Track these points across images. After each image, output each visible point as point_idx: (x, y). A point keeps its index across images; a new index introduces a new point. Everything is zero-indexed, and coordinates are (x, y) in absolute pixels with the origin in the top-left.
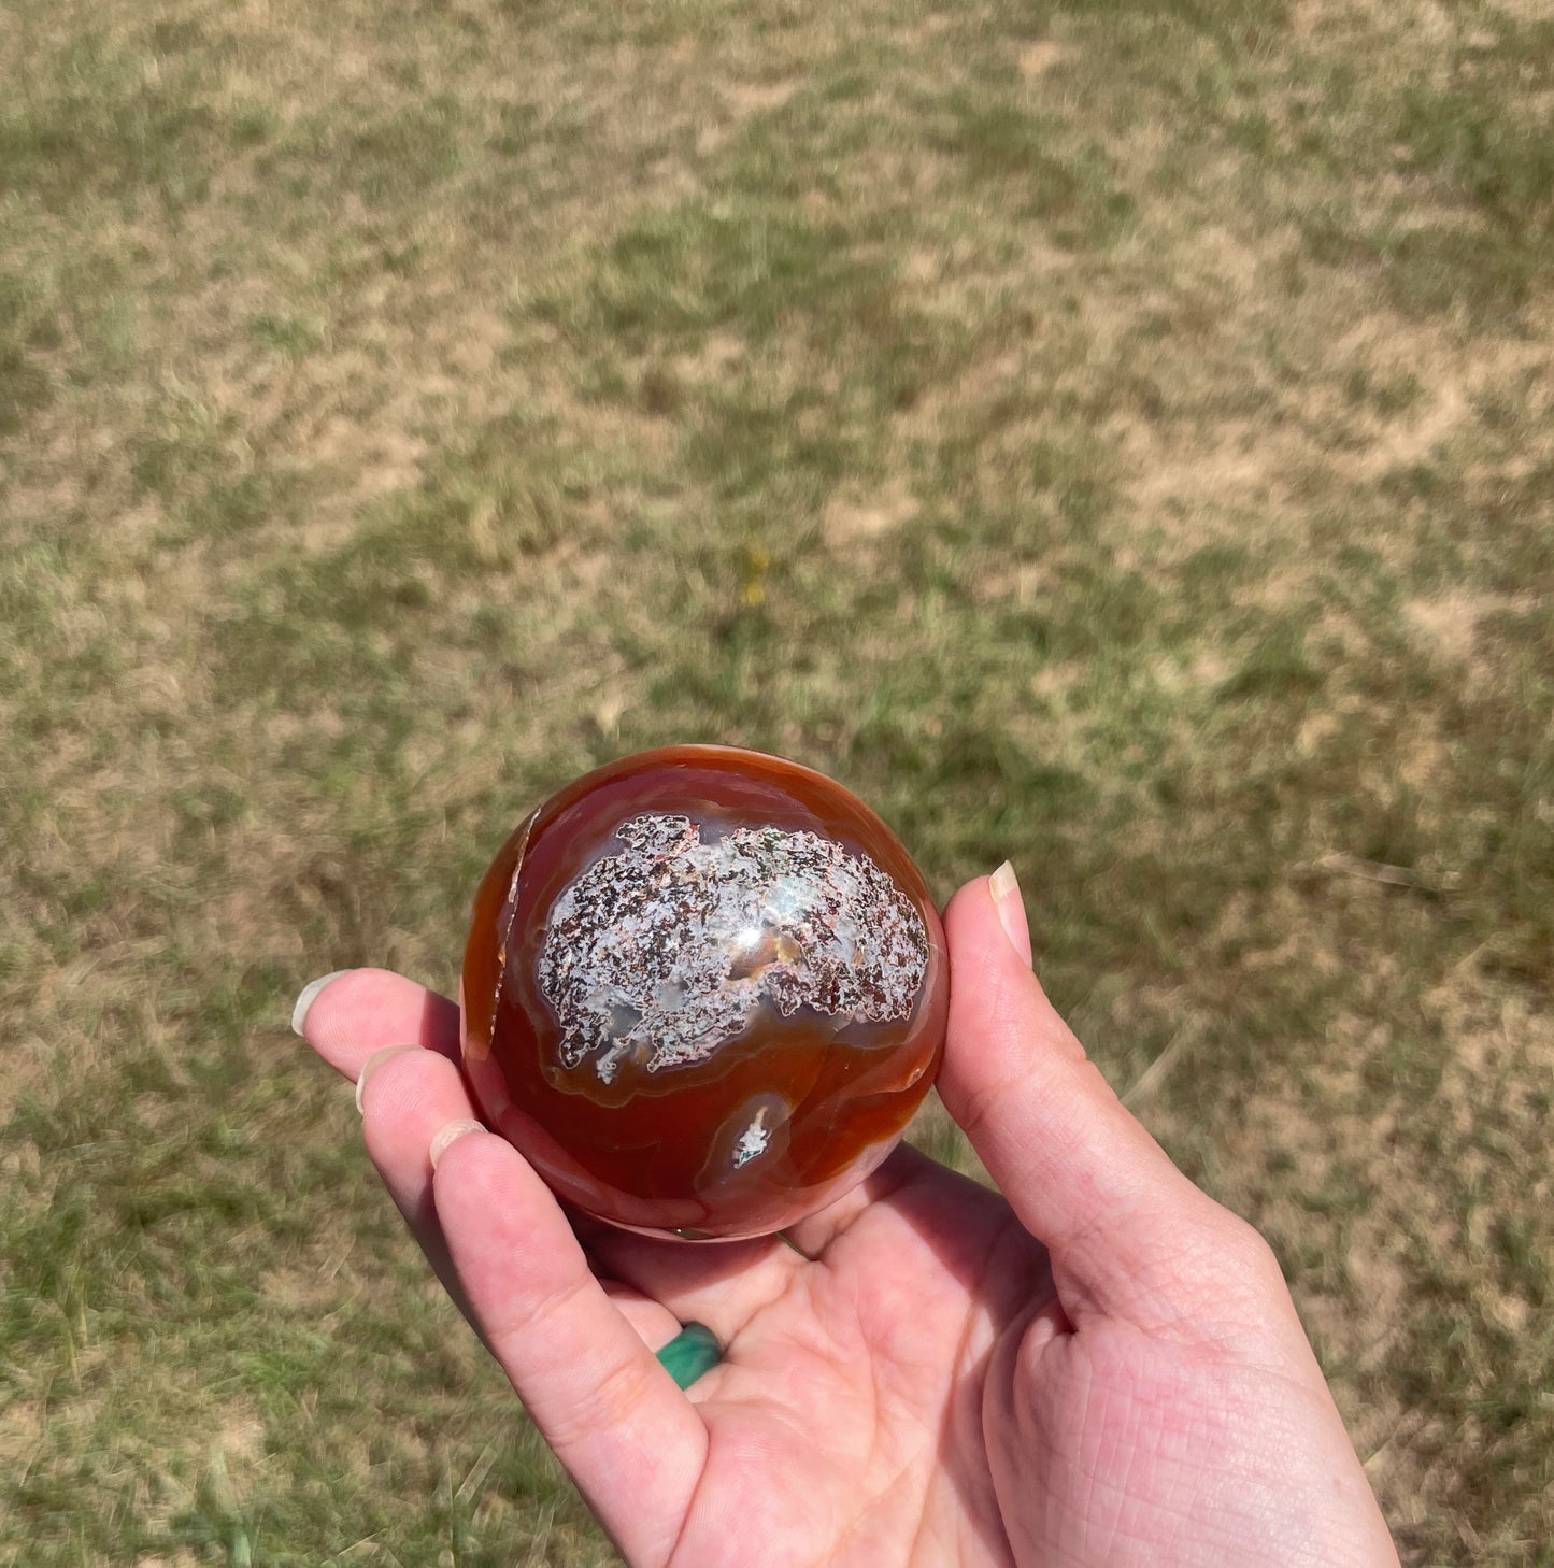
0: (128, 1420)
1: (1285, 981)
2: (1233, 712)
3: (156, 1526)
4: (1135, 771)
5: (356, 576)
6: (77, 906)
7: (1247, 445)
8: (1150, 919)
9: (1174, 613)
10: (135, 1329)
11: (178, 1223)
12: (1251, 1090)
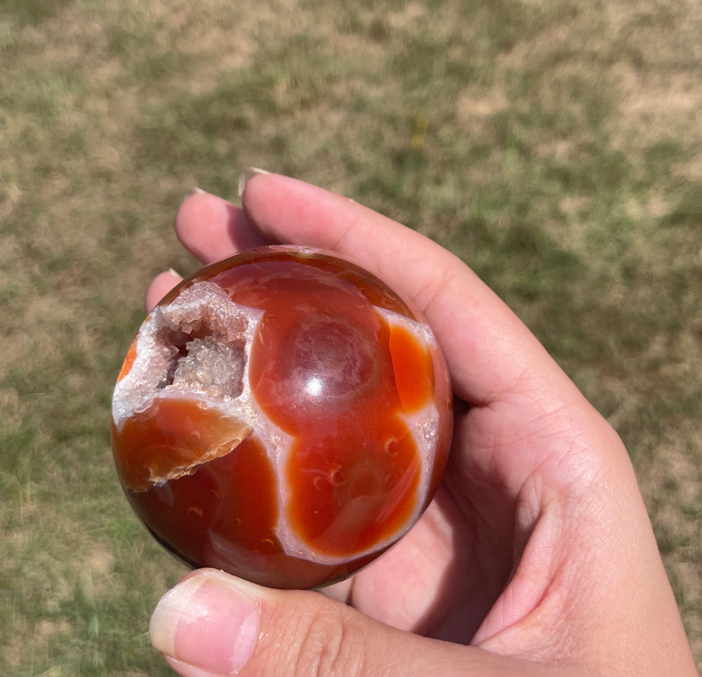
0: (44, 545)
1: (681, 385)
2: (666, 233)
3: (52, 605)
4: (611, 259)
5: (216, 110)
6: (53, 266)
7: (687, 89)
8: (612, 342)
9: (639, 174)
10: (54, 495)
11: (83, 442)
12: (658, 443)
